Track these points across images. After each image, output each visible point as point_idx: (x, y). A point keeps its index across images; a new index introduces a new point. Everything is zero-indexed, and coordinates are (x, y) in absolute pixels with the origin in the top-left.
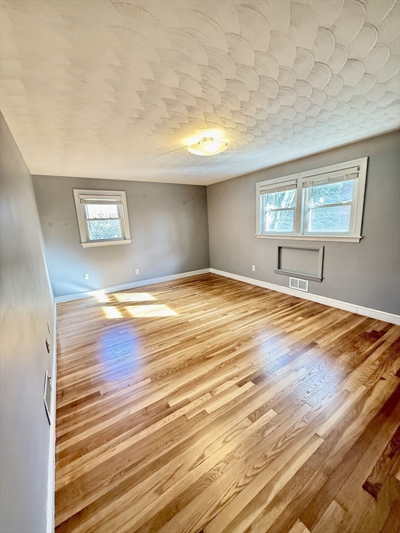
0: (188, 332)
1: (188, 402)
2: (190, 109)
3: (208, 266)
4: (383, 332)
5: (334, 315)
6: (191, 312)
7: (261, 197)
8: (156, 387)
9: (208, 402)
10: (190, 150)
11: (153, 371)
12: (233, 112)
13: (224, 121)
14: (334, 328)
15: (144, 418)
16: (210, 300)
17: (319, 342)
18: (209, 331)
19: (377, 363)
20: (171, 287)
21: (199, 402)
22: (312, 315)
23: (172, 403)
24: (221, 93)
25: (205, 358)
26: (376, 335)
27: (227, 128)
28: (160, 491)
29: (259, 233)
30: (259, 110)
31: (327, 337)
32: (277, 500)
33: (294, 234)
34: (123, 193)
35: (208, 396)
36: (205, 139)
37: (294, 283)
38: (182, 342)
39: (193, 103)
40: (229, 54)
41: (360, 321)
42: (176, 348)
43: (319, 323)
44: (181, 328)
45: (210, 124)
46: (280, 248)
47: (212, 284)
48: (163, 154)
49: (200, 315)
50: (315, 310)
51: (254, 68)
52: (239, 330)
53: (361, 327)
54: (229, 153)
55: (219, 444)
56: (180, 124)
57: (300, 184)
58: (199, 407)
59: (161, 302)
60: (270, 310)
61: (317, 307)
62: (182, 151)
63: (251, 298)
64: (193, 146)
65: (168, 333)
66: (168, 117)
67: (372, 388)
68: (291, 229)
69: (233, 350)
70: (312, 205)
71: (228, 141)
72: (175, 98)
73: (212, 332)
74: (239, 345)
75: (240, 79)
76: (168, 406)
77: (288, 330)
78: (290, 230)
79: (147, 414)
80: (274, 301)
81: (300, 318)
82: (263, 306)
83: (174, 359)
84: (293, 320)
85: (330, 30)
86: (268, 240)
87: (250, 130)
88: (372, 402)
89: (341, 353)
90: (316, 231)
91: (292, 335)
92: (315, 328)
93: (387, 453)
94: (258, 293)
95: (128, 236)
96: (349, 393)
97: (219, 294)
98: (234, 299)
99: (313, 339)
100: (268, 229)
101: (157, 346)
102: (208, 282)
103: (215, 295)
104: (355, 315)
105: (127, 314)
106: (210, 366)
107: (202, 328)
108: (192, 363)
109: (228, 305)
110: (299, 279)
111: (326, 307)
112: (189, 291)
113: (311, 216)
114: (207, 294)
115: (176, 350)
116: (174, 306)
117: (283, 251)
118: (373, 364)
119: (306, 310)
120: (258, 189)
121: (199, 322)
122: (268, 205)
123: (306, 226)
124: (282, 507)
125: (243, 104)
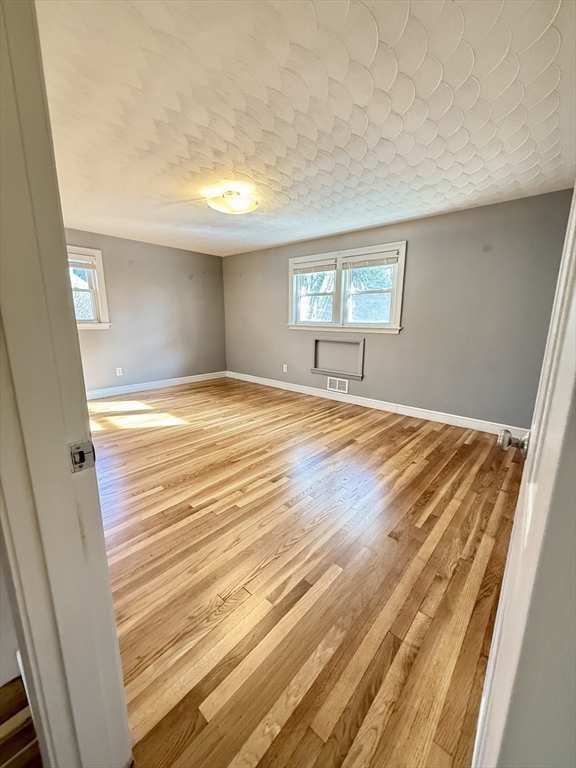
0: (205, 440)
1: (215, 501)
2: (217, 153)
3: (225, 369)
4: (419, 428)
5: (374, 415)
6: (205, 420)
7: (295, 278)
8: (171, 492)
9: (239, 499)
10: (210, 204)
11: (165, 480)
12: (267, 166)
13: (256, 174)
14: (373, 427)
15: (161, 520)
16: (230, 406)
17: (358, 439)
18: (233, 437)
19: (411, 451)
20: (172, 394)
21: (228, 500)
22: (352, 417)
23: (195, 504)
24: (256, 143)
25: (230, 462)
26: (412, 430)
27: (259, 184)
28: (194, 571)
29: (292, 323)
30: (296, 170)
31: (367, 434)
32: (315, 556)
33: (334, 325)
34: (98, 253)
35: (240, 494)
36: (230, 193)
37: (332, 385)
38: (198, 450)
39: (222, 148)
40: (268, 106)
41: (399, 420)
42: (191, 456)
43: (359, 423)
44: (195, 436)
45: (239, 175)
46: (317, 341)
47: (232, 389)
48: (170, 203)
49: (219, 422)
50: (355, 412)
51: (293, 126)
52: (271, 433)
53: (399, 424)
54: (257, 215)
55: (256, 528)
56: (202, 169)
57: (339, 266)
58: (229, 503)
59: (162, 411)
60: (306, 413)
61: (357, 409)
62: (199, 203)
63: (283, 402)
64: (214, 199)
65: (177, 441)
66: (187, 156)
67: (404, 471)
68: (329, 319)
69: (264, 452)
70: (353, 290)
71: (259, 199)
72: (200, 137)
73: (236, 438)
74: (271, 448)
75: (277, 132)
76: (191, 507)
77: (325, 432)
78: (328, 321)
79: (165, 516)
80: (311, 405)
81: (340, 420)
82: (297, 410)
83: (189, 466)
84: (331, 422)
85: (364, 109)
86: (303, 331)
87: (284, 191)
88: (402, 480)
89: (379, 446)
90: (357, 321)
91: (330, 435)
92: (354, 427)
93: (411, 511)
94: (290, 398)
95: (105, 317)
96: (383, 476)
97: (241, 400)
98: (261, 404)
99: (352, 437)
100: (303, 317)
101: (164, 456)
102: (224, 389)
103: (236, 401)
104: (395, 414)
105: (111, 425)
106: (238, 469)
107: (223, 435)
108: (213, 468)
109: (254, 411)
110: (338, 379)
111: (366, 409)
112: (198, 398)
113: (351, 305)
114: (226, 400)
115: (191, 458)
116: (180, 415)
117: (320, 345)
118: (407, 452)
119: (345, 412)
120: (292, 267)
121: (218, 429)
122: (303, 287)
123: (345, 315)
124: (319, 559)
125: (278, 160)
